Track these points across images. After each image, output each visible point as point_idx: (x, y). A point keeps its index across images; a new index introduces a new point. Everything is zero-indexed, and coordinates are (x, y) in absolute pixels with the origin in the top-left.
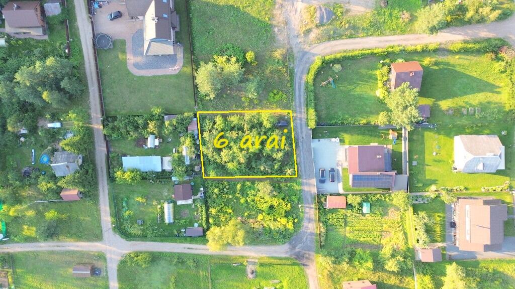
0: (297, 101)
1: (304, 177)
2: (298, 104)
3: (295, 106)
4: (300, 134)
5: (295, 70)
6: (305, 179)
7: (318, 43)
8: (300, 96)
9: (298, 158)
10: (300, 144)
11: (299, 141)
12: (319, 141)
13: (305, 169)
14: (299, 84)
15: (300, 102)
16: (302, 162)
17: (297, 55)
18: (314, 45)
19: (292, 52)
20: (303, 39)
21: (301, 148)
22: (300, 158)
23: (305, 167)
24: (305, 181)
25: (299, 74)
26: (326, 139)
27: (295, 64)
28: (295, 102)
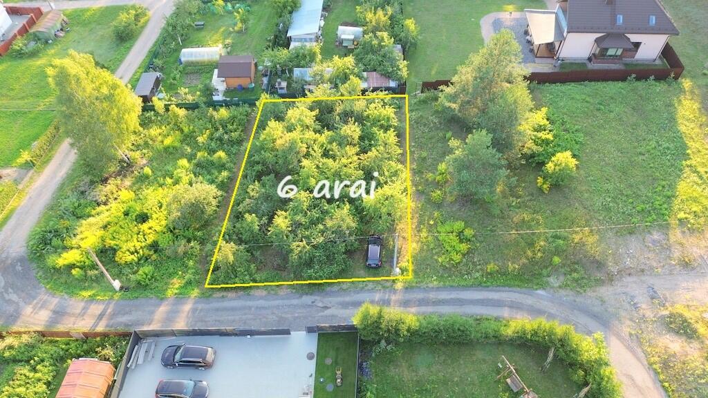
0: (444, 295)
1: (200, 306)
2: (432, 296)
3: (427, 290)
4: (340, 299)
5: (540, 292)
6: (194, 310)
7: (651, 364)
8: (461, 302)
9: (264, 293)
10: (307, 299)
11: (316, 297)
12: (310, 357)
13: (225, 309)
14: (499, 301)
15: (438, 303)
16: (249, 303)
17: (591, 297)
18: (639, 350)
19: (600, 282)
20: (649, 314)
21: (295, 302)
22: (261, 298)
23: (233, 309)
24: (187, 307)
25: (529, 300)
26: (312, 381)
27: (562, 292)
28: (438, 289)
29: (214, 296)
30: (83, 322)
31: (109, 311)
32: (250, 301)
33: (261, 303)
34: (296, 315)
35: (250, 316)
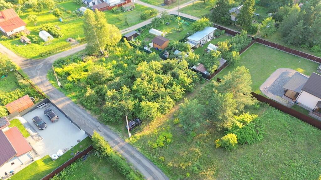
0: (137, 155)
1: (71, 105)
2: (133, 152)
3: (134, 149)
4: (107, 131)
6: (69, 104)
11: (101, 125)
12: (78, 141)
13: (75, 110)
15: (132, 156)
21: (94, 122)
23: (77, 111)
24: (68, 102)
26: (70, 148)
28: (138, 152)
29: (78, 104)
30: (44, 89)
31: (52, 90)
32: (84, 113)
33: (86, 115)
34: (90, 126)
35: (78, 117)
